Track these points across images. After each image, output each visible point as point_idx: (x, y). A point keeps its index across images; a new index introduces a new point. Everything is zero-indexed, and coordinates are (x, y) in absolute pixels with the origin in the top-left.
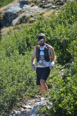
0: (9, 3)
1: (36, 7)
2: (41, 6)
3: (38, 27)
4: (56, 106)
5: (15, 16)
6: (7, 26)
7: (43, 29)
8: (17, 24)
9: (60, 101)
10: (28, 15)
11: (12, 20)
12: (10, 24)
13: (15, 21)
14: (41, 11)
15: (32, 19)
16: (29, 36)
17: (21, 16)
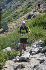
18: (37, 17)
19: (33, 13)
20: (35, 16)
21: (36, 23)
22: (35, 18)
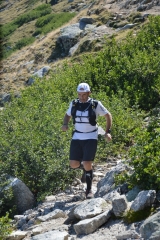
0: (63, 23)
1: (104, 27)
2: (111, 25)
3: (108, 56)
4: (139, 171)
5: (74, 41)
6: (63, 57)
7: (116, 58)
8: (76, 54)
9: (145, 164)
10: (92, 39)
11: (69, 47)
12: (66, 54)
13: (74, 50)
14: (111, 32)
15: (98, 45)
16: (96, 70)
17: (82, 41)
18: (99, 49)
19: (80, 31)
20: (87, 42)
21: (93, 76)
22: (87, 54)
